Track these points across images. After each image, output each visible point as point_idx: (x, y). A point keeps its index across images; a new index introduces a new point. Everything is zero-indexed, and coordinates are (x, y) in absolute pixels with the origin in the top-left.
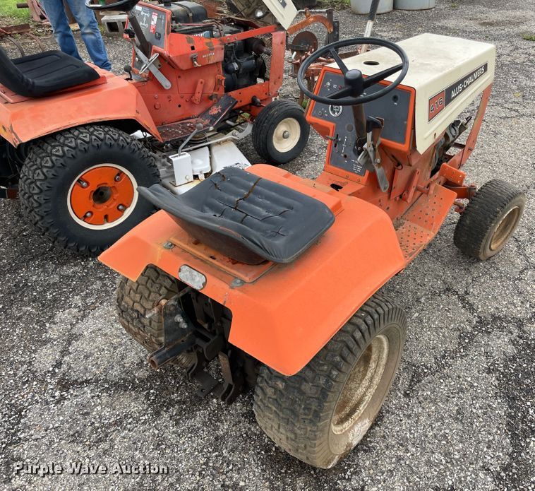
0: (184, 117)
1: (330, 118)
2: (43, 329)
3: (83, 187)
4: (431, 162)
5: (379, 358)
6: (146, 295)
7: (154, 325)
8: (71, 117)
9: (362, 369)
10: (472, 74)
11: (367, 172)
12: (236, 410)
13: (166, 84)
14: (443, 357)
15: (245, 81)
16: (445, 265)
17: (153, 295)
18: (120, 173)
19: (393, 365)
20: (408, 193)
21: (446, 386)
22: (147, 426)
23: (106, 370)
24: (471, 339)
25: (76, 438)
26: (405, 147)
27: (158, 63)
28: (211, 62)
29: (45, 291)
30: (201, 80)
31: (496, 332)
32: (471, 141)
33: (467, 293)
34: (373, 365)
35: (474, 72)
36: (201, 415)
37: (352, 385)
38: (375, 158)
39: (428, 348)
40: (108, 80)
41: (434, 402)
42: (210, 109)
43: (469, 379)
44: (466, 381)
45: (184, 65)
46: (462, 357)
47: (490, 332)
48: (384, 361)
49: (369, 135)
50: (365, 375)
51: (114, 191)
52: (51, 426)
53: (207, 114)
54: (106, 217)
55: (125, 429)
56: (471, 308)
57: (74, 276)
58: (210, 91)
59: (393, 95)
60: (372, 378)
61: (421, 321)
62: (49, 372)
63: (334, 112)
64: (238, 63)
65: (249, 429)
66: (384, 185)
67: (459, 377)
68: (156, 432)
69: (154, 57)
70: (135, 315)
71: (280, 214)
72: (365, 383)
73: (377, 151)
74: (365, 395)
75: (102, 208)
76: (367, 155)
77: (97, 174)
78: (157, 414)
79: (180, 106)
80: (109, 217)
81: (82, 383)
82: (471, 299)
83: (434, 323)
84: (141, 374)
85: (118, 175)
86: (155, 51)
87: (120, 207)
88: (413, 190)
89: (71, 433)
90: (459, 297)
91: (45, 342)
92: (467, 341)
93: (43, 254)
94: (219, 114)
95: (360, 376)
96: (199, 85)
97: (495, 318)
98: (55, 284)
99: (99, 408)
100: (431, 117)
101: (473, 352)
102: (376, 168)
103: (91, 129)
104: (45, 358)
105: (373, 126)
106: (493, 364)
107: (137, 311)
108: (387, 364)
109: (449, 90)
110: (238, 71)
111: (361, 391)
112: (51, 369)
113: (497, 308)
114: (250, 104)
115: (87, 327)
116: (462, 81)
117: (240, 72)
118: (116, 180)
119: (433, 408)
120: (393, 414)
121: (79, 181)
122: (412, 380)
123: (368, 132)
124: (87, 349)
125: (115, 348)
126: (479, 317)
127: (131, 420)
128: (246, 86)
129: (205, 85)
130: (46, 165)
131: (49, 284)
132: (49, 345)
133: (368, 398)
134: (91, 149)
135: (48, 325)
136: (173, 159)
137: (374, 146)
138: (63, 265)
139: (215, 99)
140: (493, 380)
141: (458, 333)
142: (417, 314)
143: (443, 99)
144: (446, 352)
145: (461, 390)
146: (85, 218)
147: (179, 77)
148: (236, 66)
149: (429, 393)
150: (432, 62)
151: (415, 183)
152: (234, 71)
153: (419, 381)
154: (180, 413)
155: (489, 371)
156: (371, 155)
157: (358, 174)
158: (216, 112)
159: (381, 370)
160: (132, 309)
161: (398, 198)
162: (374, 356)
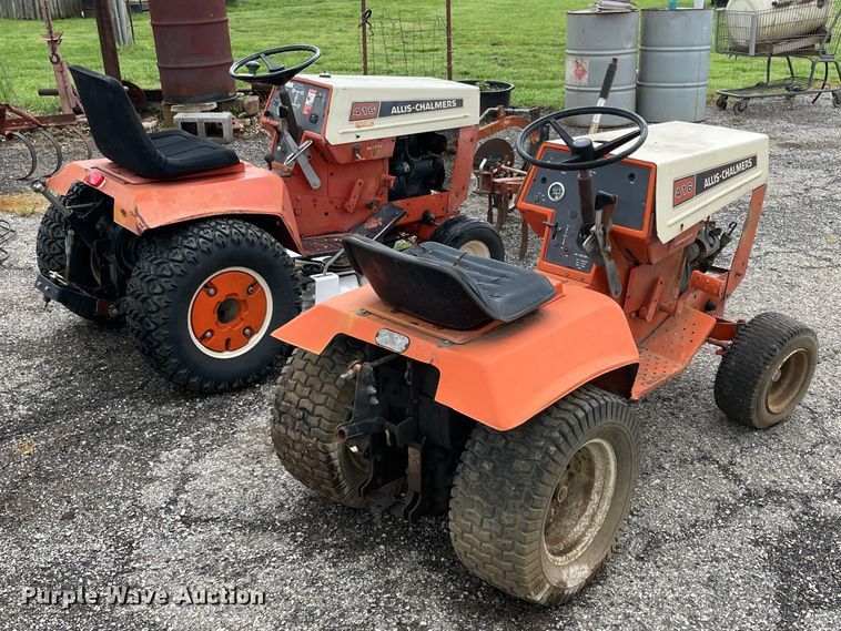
0: (330, 230)
1: (548, 204)
2: (145, 467)
3: (209, 295)
4: (679, 274)
5: (604, 487)
6: (318, 387)
7: (324, 425)
8: (207, 206)
9: (581, 503)
10: (734, 164)
11: (594, 266)
12: (411, 558)
13: (314, 180)
14: (693, 526)
15: (415, 189)
16: (701, 431)
17: (327, 387)
18: (255, 283)
19: (621, 500)
20: (648, 310)
21: (695, 553)
22: (296, 565)
23: (235, 510)
24: (733, 512)
25: (205, 570)
26: (642, 234)
27: (308, 153)
28: (377, 157)
29: (142, 431)
30: (360, 180)
31: (770, 505)
32: (739, 262)
33: (731, 463)
34: (595, 497)
35: (738, 162)
36: (363, 561)
37: (567, 523)
38: (605, 245)
39: (671, 516)
40: (246, 169)
41: (678, 568)
42: (366, 221)
43: (728, 549)
44: (723, 551)
45: (342, 158)
46: (719, 528)
47: (761, 506)
48: (609, 493)
49: (599, 215)
50: (585, 510)
51: (243, 307)
52: (174, 558)
53: (361, 228)
54: (228, 342)
55: (268, 566)
56: (737, 479)
57: (178, 417)
58: (369, 197)
59: (629, 173)
60: (594, 515)
61: (664, 488)
62: (162, 508)
63: (553, 197)
64: (410, 163)
65: (429, 577)
66: (616, 286)
67: (714, 547)
68: (309, 571)
69: (305, 144)
70: (299, 414)
71: (494, 282)
72: (585, 521)
73: (607, 237)
74: (583, 535)
75: (225, 330)
76: (595, 240)
77: (229, 279)
78: (309, 555)
79: (326, 214)
80: (232, 343)
81: (207, 521)
82: (738, 471)
83: (681, 491)
84: (283, 516)
85: (252, 286)
86: (308, 138)
87: (247, 331)
88: (653, 307)
89: (200, 566)
90: (719, 467)
91: (151, 480)
92: (728, 512)
93: (131, 392)
94: (380, 228)
95: (578, 512)
96: (357, 187)
97: (770, 493)
98: (153, 424)
99: (233, 545)
100: (677, 203)
101: (735, 524)
102: (606, 259)
103: (231, 222)
104: (155, 495)
105: (604, 202)
106: (764, 537)
107: (303, 409)
108: (613, 498)
109: (701, 177)
110: (408, 174)
111: (579, 529)
112: (164, 505)
113: (774, 482)
114: (420, 222)
115: (206, 466)
116: (719, 170)
117: (411, 175)
118: (248, 293)
119: (676, 573)
120: (620, 574)
121: (206, 286)
123: (597, 208)
124: (209, 488)
125: (245, 490)
126: (748, 490)
127: (274, 559)
128: (415, 196)
129: (364, 188)
130: (175, 258)
131: (145, 423)
132: (157, 483)
133: (588, 539)
134: (230, 245)
135: (152, 464)
136: (316, 280)
137: (604, 229)
138: (161, 404)
139: (375, 207)
140: (762, 552)
141: (717, 504)
142: (658, 481)
143: (693, 185)
144: (697, 522)
146: (202, 339)
147: (332, 174)
148: (407, 167)
149: (671, 559)
150: (680, 145)
151: (656, 295)
152: (404, 174)
153: (658, 547)
154: (338, 556)
155: (756, 543)
156: (600, 240)
157: (583, 270)
158: (375, 225)
159: (606, 506)
160: (297, 407)
161: (634, 315)
162: (597, 485)
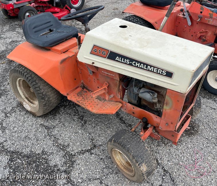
10: (145, 64)
14: (55, 138)
24: (62, 149)
35: (149, 66)
41: (36, 131)
44: (41, 143)
61: (76, 133)
79: (192, 36)
82: (87, 154)
92: (61, 147)
97: (73, 162)
100: (93, 53)
119: (33, 131)
122: (47, 127)
126: (74, 155)
140: (39, 152)
141: (66, 145)
142: (80, 132)
143: (106, 53)
144: (57, 139)
145: (37, 140)
149: (40, 131)
153: (46, 128)
